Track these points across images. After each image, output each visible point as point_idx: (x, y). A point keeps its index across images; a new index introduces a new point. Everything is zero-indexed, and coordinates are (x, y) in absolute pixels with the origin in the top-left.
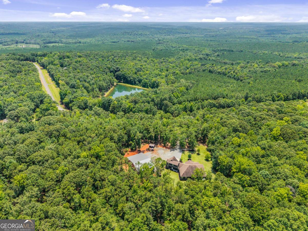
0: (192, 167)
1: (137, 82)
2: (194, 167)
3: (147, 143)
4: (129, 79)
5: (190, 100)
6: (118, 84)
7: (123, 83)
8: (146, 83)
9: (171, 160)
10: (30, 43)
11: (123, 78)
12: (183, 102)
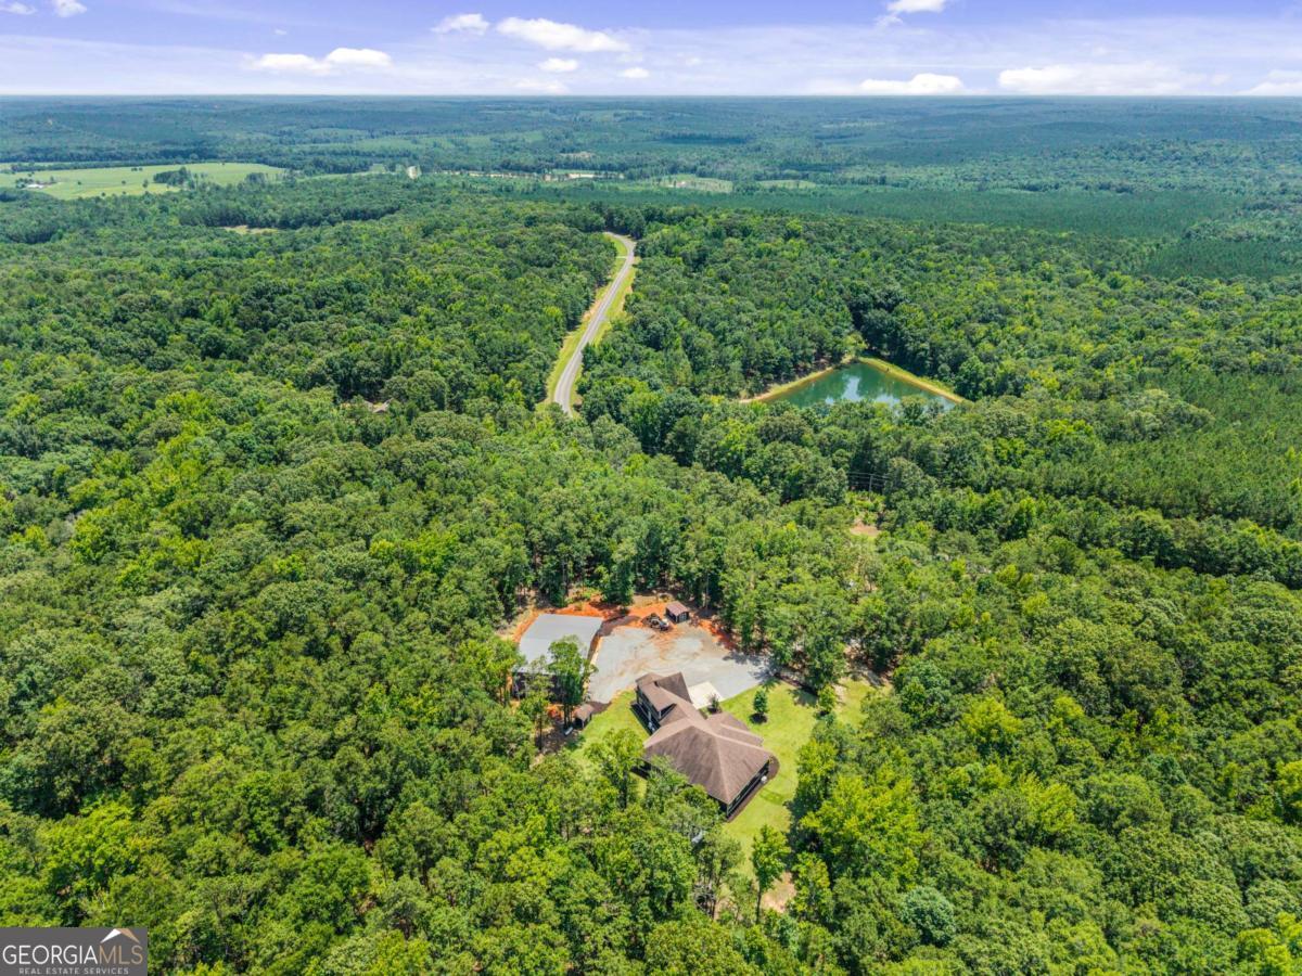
0: (696, 737)
1: (944, 366)
2: (705, 740)
3: (677, 599)
4: (911, 348)
5: (1062, 489)
6: (862, 359)
7: (889, 360)
8: (974, 377)
9: (656, 683)
10: (711, 175)
11: (888, 342)
12: (1021, 486)
